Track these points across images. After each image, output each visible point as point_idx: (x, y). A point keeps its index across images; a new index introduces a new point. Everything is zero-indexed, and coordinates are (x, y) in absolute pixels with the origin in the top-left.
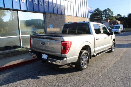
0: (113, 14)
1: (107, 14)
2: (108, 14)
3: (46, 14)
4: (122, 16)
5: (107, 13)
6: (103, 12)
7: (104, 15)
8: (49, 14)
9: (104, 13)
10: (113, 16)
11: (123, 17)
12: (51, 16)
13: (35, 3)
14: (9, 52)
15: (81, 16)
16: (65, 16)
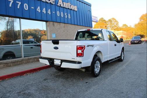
0: (118, 24)
1: (112, 24)
3: (49, 22)
7: (109, 25)
8: (52, 22)
9: (109, 22)
10: (118, 27)
12: (53, 25)
13: (37, 10)
14: (10, 62)
15: (85, 25)
16: (68, 25)
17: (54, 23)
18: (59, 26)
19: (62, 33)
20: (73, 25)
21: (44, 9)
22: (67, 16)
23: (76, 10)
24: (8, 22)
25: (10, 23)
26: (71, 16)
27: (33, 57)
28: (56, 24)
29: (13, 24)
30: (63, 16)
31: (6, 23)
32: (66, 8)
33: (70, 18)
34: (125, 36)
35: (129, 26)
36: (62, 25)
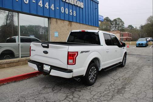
0: (124, 25)
1: (118, 24)
2: (119, 24)
3: (51, 19)
4: (133, 28)
5: (118, 23)
6: (113, 21)
7: (114, 25)
8: (55, 20)
9: (114, 22)
10: (123, 27)
11: (135, 29)
12: (57, 22)
13: (39, 4)
14: (5, 63)
16: (72, 23)
17: (58, 20)
18: (62, 23)
19: (66, 31)
20: (78, 24)
21: (47, 4)
22: (72, 13)
23: (82, 7)
24: (8, 16)
25: (9, 17)
26: (76, 13)
29: (13, 19)
30: (67, 13)
31: (5, 16)
32: (71, 4)
33: (75, 15)
34: (130, 38)
35: (134, 28)
36: (67, 23)
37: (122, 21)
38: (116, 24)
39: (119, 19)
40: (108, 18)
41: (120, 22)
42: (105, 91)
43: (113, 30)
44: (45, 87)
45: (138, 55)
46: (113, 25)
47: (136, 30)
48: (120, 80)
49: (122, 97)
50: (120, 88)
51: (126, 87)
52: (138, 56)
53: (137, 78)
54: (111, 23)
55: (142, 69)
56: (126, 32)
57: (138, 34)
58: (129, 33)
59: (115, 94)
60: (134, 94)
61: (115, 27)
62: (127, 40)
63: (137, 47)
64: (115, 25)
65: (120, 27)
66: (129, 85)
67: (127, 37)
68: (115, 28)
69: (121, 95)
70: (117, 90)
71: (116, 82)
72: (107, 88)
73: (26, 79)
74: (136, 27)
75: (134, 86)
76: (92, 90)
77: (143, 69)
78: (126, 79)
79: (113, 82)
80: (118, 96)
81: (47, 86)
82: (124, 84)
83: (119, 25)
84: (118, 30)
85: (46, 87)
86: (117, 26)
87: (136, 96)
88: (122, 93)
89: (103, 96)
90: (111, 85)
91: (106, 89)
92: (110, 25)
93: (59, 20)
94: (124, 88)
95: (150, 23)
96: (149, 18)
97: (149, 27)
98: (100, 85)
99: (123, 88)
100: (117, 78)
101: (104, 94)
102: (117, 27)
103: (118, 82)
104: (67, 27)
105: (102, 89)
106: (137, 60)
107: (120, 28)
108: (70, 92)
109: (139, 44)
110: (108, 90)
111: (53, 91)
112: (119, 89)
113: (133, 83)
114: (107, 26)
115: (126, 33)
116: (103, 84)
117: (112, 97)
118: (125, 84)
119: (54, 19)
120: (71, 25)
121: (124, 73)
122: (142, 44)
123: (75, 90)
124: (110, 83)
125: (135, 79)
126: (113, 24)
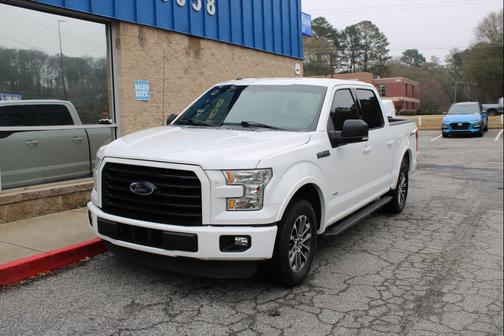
0: (387, 48)
1: (362, 47)
2: (366, 47)
4: (424, 60)
5: (363, 42)
6: (343, 36)
7: (346, 52)
9: (349, 39)
10: (386, 59)
11: (428, 64)
12: (142, 39)
15: (274, 50)
16: (203, 43)
17: (145, 30)
18: (165, 45)
19: (180, 78)
20: (225, 47)
22: (200, 3)
26: (216, 4)
27: (48, 187)
28: (152, 37)
30: (183, 3)
33: (213, 12)
34: (413, 100)
35: (428, 60)
36: (181, 43)
37: (378, 35)
38: (356, 45)
39: (368, 24)
40: (322, 20)
41: (372, 37)
42: (371, 308)
43: (346, 69)
44: (133, 303)
45: (453, 167)
46: (342, 49)
47: (432, 70)
48: (412, 264)
49: (440, 329)
50: (422, 294)
51: (445, 290)
52: (457, 171)
53: (474, 256)
54: (336, 44)
55: (484, 222)
56: (398, 80)
57: (444, 86)
58: (407, 80)
59: (410, 318)
60: (477, 312)
61: (353, 56)
62: (403, 110)
63: (445, 135)
64: (353, 48)
65: (374, 56)
66: (454, 282)
67: (402, 98)
68: (353, 62)
69: (434, 318)
70: (413, 301)
71: (402, 274)
72: (375, 295)
73: (42, 278)
74: (433, 57)
75: (470, 284)
76: (321, 306)
77: (488, 222)
78: (434, 260)
79: (389, 274)
80: (424, 324)
81: (143, 300)
82: (432, 279)
83: (366, 50)
84: (365, 70)
85: (138, 305)
86: (359, 55)
87: (487, 320)
88: (436, 314)
89: (369, 327)
90: (387, 284)
91: (373, 299)
92: (334, 50)
93: (151, 31)
94: (435, 293)
95: (489, 41)
96: (486, 21)
97: (484, 57)
98: (345, 286)
99: (432, 292)
100: (402, 257)
101: (371, 319)
102: (358, 60)
103: (410, 274)
104: (183, 59)
105: (355, 300)
106: (457, 187)
107: (372, 63)
108: (238, 317)
109: (454, 125)
110: (380, 302)
111: (173, 316)
112: (419, 299)
113: (464, 274)
114: (319, 55)
115: (398, 83)
116: (355, 281)
117: (404, 328)
118: (439, 279)
119: (129, 27)
120: (197, 53)
121: (420, 237)
122: (466, 125)
123: (254, 308)
124: (379, 279)
125: (469, 259)
126: (345, 46)
